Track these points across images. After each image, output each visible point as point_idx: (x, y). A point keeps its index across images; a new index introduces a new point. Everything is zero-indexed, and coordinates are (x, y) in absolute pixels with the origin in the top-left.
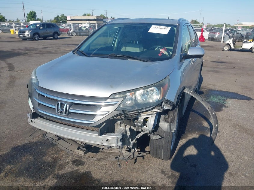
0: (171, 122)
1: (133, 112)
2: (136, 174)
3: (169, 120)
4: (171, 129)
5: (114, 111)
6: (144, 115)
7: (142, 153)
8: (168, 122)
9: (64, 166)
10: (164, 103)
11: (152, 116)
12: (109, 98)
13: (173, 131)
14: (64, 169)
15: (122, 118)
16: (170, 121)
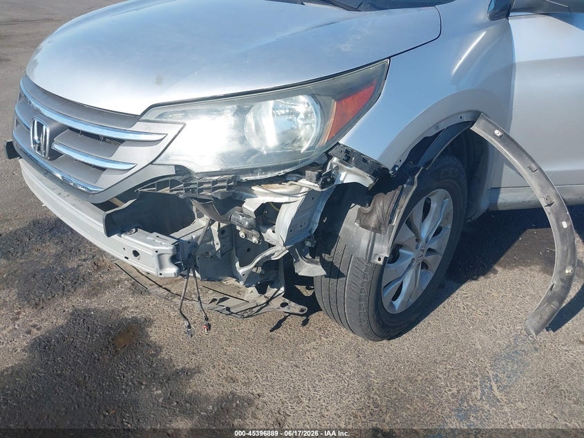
0: (377, 230)
1: (216, 178)
2: (264, 357)
3: (373, 221)
4: (374, 252)
5: (151, 163)
6: (266, 194)
7: (293, 304)
8: (366, 227)
9: (106, 288)
10: (335, 160)
11: (292, 199)
12: (143, 118)
13: (379, 259)
14: (99, 295)
15: (175, 192)
16: (372, 225)
